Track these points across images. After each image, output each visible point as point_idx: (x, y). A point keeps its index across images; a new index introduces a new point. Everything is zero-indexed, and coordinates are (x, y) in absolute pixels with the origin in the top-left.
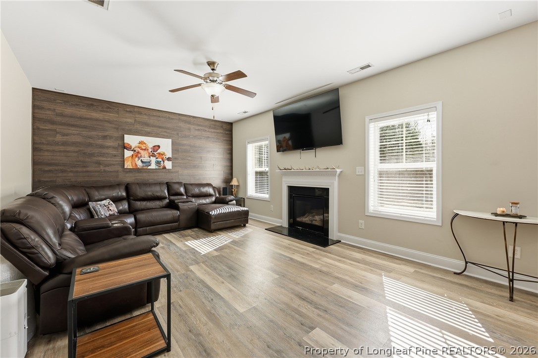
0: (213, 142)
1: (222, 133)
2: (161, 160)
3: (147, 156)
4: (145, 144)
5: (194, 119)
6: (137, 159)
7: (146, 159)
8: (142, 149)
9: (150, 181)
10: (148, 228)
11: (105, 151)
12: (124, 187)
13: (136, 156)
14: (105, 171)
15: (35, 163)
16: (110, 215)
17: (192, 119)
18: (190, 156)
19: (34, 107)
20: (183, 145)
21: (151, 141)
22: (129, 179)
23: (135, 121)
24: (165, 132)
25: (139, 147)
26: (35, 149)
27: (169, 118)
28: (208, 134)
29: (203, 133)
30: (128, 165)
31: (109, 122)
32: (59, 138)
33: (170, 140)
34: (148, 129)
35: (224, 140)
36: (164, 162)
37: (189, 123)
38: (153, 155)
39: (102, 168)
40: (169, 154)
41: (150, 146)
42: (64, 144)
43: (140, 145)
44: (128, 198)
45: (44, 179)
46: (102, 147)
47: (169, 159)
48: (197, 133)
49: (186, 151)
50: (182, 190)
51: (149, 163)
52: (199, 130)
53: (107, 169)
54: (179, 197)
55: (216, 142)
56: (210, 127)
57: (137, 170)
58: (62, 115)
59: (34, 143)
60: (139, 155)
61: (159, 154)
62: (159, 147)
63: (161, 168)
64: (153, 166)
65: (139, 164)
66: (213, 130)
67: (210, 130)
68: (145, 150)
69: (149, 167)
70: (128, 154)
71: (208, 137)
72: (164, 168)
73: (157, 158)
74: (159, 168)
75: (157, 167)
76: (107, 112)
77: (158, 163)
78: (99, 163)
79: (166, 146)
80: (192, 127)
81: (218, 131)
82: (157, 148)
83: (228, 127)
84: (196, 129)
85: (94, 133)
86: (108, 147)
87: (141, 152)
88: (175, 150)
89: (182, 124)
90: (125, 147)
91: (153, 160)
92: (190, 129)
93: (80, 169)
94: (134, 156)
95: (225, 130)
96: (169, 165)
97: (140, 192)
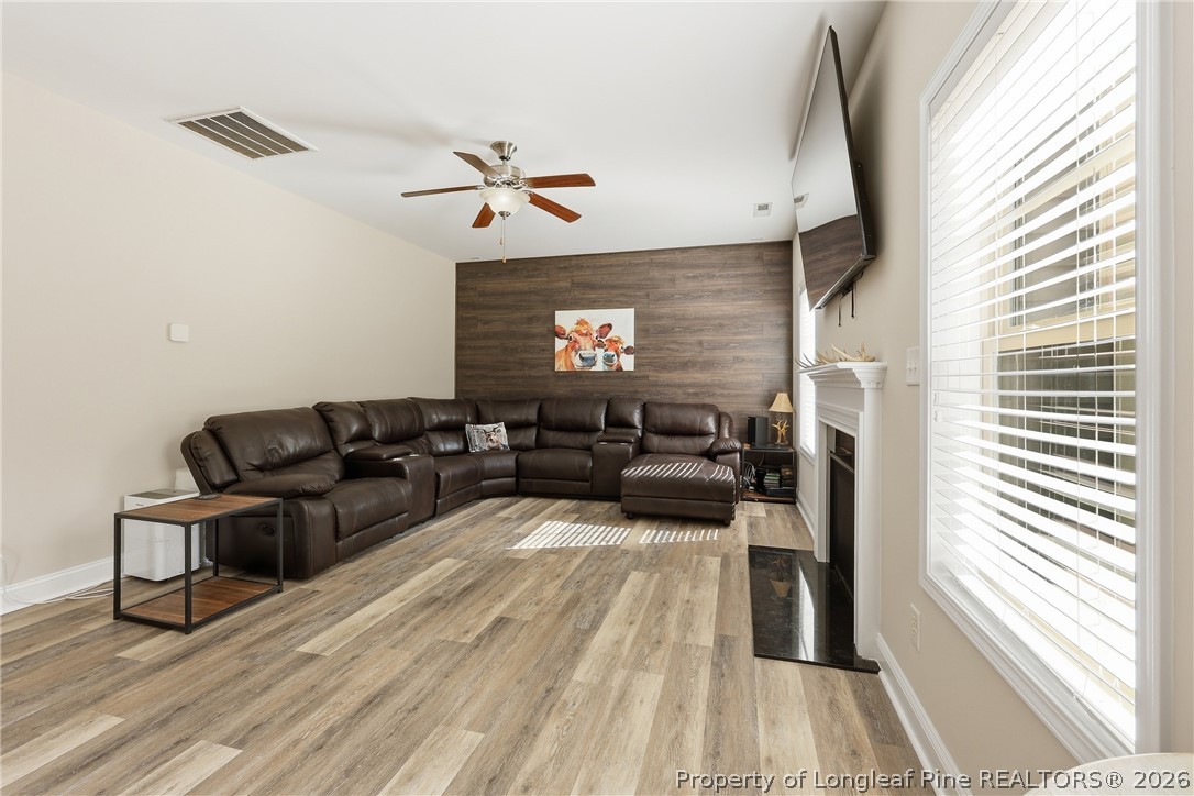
0: (734, 300)
1: (756, 275)
2: (613, 353)
3: (589, 346)
4: (587, 323)
5: (685, 255)
6: (573, 353)
7: (587, 353)
8: (582, 335)
9: (596, 394)
11: (532, 342)
12: (537, 405)
13: (573, 348)
14: (530, 376)
15: (459, 365)
16: (493, 449)
17: (679, 256)
18: (674, 342)
19: (459, 289)
20: (660, 317)
21: (596, 317)
22: (562, 390)
23: (573, 283)
24: (622, 295)
25: (577, 332)
26: (459, 347)
27: (630, 263)
28: (720, 283)
29: (706, 282)
30: (560, 365)
31: (536, 293)
32: (481, 328)
33: (631, 311)
34: (593, 295)
35: (766, 292)
36: (618, 356)
37: (672, 266)
38: (600, 345)
39: (527, 372)
40: (629, 341)
41: (595, 326)
42: (486, 336)
43: (579, 327)
44: (542, 423)
45: (468, 389)
46: (527, 336)
47: (628, 351)
48: (691, 285)
49: (664, 331)
50: (637, 418)
51: (592, 361)
52: (695, 277)
53: (533, 373)
54: (624, 430)
55: (743, 300)
56: (724, 266)
57: (572, 375)
58: (483, 294)
59: (458, 339)
60: (577, 346)
61: (610, 340)
62: (610, 326)
63: (614, 368)
64: (600, 366)
65: (577, 363)
66: (732, 272)
67: (724, 273)
68: (586, 335)
69: (593, 369)
70: (560, 344)
71: (720, 291)
72: (620, 369)
73: (606, 350)
74: (610, 369)
75: (606, 368)
76: (533, 276)
77: (608, 359)
78: (523, 364)
79: (623, 323)
80: (679, 273)
81: (747, 271)
82: (607, 329)
83: (778, 255)
84: (688, 278)
85: (518, 315)
86: (534, 336)
87: (581, 339)
88: (641, 331)
89: (656, 273)
91: (600, 353)
92: (673, 280)
93: (500, 374)
94: (569, 349)
95: (772, 264)
96: (628, 363)
97: (553, 414)
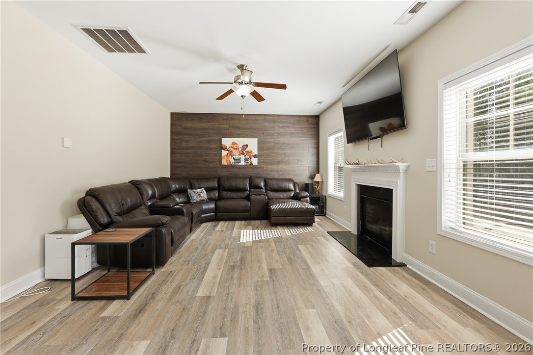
0: (298, 137)
1: (305, 128)
2: (248, 157)
3: (237, 154)
4: (236, 144)
5: (279, 118)
6: (230, 157)
7: (237, 157)
8: (234, 149)
9: (240, 175)
10: (224, 214)
11: (210, 152)
12: (217, 180)
13: (230, 155)
14: (209, 167)
15: (172, 162)
16: (201, 200)
17: (276, 118)
18: (274, 153)
19: (172, 125)
20: (268, 143)
21: (241, 142)
22: (225, 173)
23: (230, 126)
24: (252, 132)
25: (232, 147)
26: (172, 153)
27: (256, 119)
28: (293, 130)
29: (287, 129)
30: (224, 162)
31: (212, 129)
32: (184, 144)
33: (257, 139)
34: (239, 132)
35: (309, 134)
36: (251, 159)
37: (274, 122)
38: (243, 154)
39: (207, 165)
40: (255, 152)
41: (240, 145)
42: (187, 148)
43: (233, 146)
44: (220, 188)
45: (176, 173)
46: (208, 149)
47: (255, 156)
48: (281, 130)
49: (270, 148)
50: (262, 184)
51: (239, 160)
52: (282, 127)
53: (211, 165)
54: (258, 190)
55: (301, 137)
56: (294, 123)
57: (230, 166)
58: (185, 128)
59: (171, 149)
60: (232, 154)
61: (247, 152)
62: (247, 146)
63: (249, 164)
64: (242, 163)
65: (232, 161)
66: (297, 126)
67: (294, 126)
68: (236, 149)
69: (239, 164)
70: (224, 153)
71: (293, 133)
72: (251, 164)
73: (245, 156)
74: (247, 164)
75: (245, 164)
76: (210, 122)
77: (246, 160)
78: (205, 161)
79: (253, 144)
80: (276, 125)
81: (303, 126)
82: (246, 147)
83: (314, 121)
84: (280, 127)
85: (203, 139)
86: (211, 149)
87: (234, 151)
88: (260, 148)
89: (266, 124)
90: (223, 148)
91: (243, 157)
92: (274, 128)
93: (194, 166)
94: (228, 155)
95: (312, 124)
96: (255, 161)
97: (226, 184)
